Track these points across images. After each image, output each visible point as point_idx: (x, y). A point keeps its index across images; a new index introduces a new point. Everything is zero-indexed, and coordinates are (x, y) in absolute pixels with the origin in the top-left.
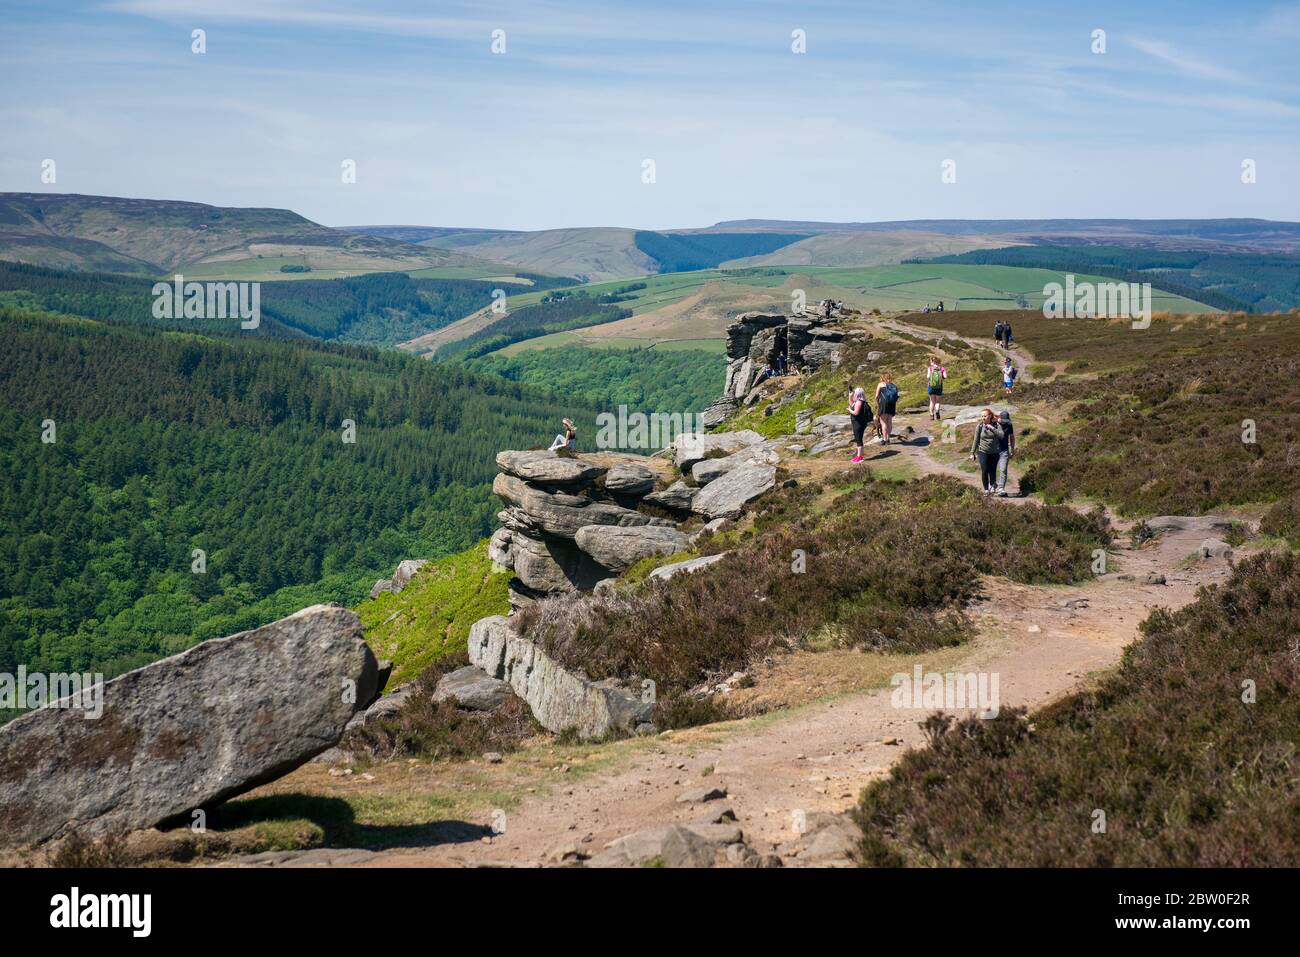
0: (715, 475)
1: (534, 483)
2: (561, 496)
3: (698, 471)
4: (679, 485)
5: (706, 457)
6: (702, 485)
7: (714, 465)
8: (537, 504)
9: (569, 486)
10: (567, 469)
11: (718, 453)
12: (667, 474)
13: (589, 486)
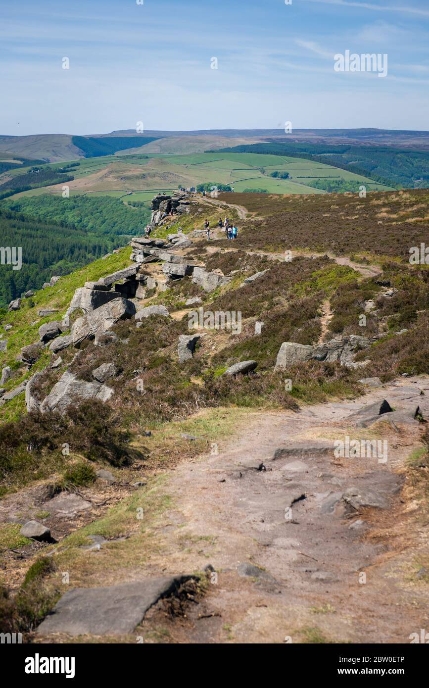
0: (177, 242)
1: (141, 244)
2: (147, 246)
3: (173, 241)
4: (170, 244)
5: (174, 238)
6: (174, 244)
7: (176, 240)
8: (142, 248)
9: (149, 244)
10: (148, 241)
11: (177, 238)
12: (167, 242)
13: (152, 244)
